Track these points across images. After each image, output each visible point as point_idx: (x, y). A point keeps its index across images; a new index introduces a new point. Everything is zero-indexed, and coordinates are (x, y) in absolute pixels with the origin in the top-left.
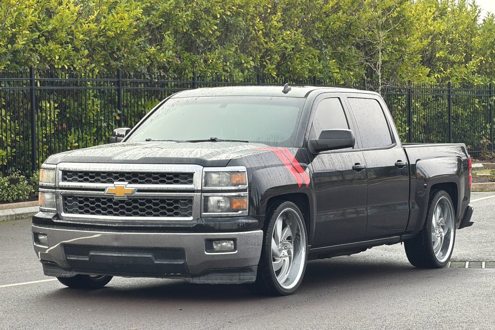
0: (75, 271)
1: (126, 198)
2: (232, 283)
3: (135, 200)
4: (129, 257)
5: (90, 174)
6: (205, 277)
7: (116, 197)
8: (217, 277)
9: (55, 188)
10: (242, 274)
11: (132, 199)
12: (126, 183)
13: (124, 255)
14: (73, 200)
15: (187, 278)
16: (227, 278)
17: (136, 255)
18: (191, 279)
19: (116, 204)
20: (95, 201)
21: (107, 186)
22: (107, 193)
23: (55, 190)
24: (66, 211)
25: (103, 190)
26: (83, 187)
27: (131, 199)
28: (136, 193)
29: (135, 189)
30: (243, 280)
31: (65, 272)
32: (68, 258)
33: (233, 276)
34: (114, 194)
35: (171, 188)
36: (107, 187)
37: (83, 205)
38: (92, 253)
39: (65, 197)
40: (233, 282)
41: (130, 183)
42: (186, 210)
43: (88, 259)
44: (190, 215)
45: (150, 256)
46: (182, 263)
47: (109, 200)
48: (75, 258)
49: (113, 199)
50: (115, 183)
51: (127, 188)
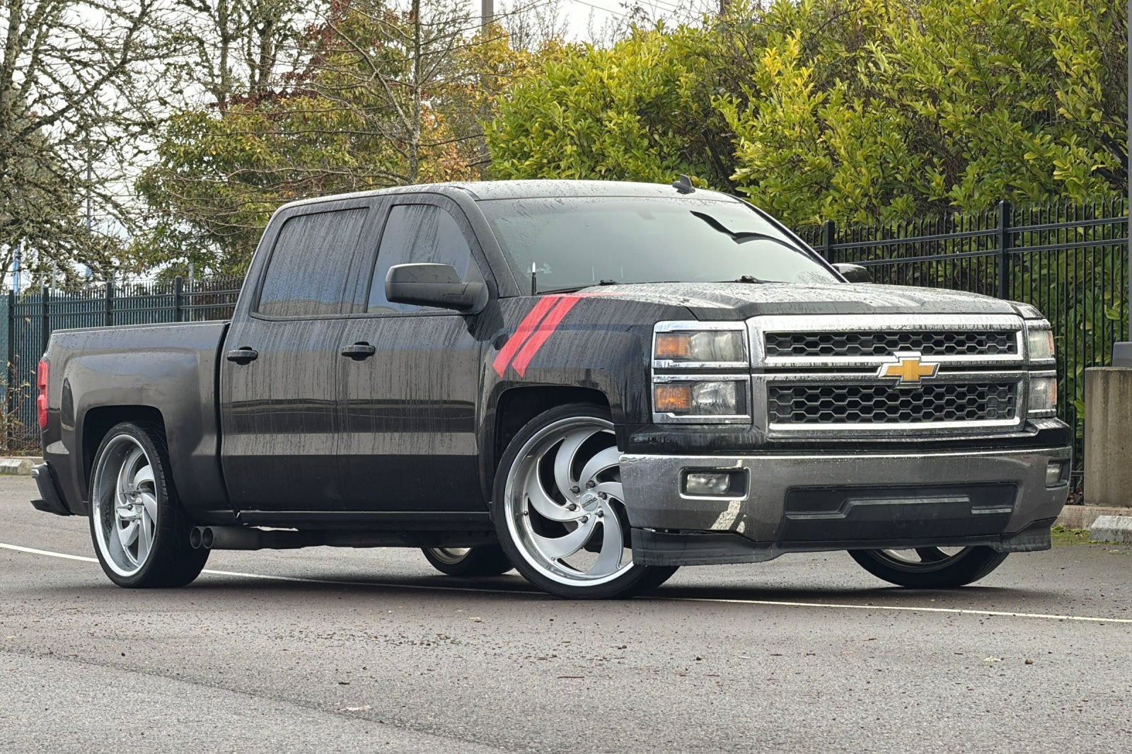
1: (918, 385)
3: (928, 389)
4: (935, 504)
5: (835, 338)
9: (748, 371)
11: (924, 386)
12: (918, 354)
13: (925, 501)
14: (793, 395)
17: (946, 500)
18: (1000, 543)
20: (847, 394)
21: (882, 361)
22: (884, 376)
25: (874, 369)
26: (830, 365)
27: (922, 386)
28: (939, 373)
29: (937, 365)
31: (750, 551)
34: (900, 376)
36: (882, 363)
37: (817, 403)
38: (856, 503)
39: (773, 389)
41: (922, 353)
42: (1005, 405)
43: (844, 516)
44: (1010, 415)
45: (966, 500)
46: (1009, 510)
47: (880, 390)
48: (809, 517)
49: (889, 387)
50: (896, 353)
51: (921, 364)
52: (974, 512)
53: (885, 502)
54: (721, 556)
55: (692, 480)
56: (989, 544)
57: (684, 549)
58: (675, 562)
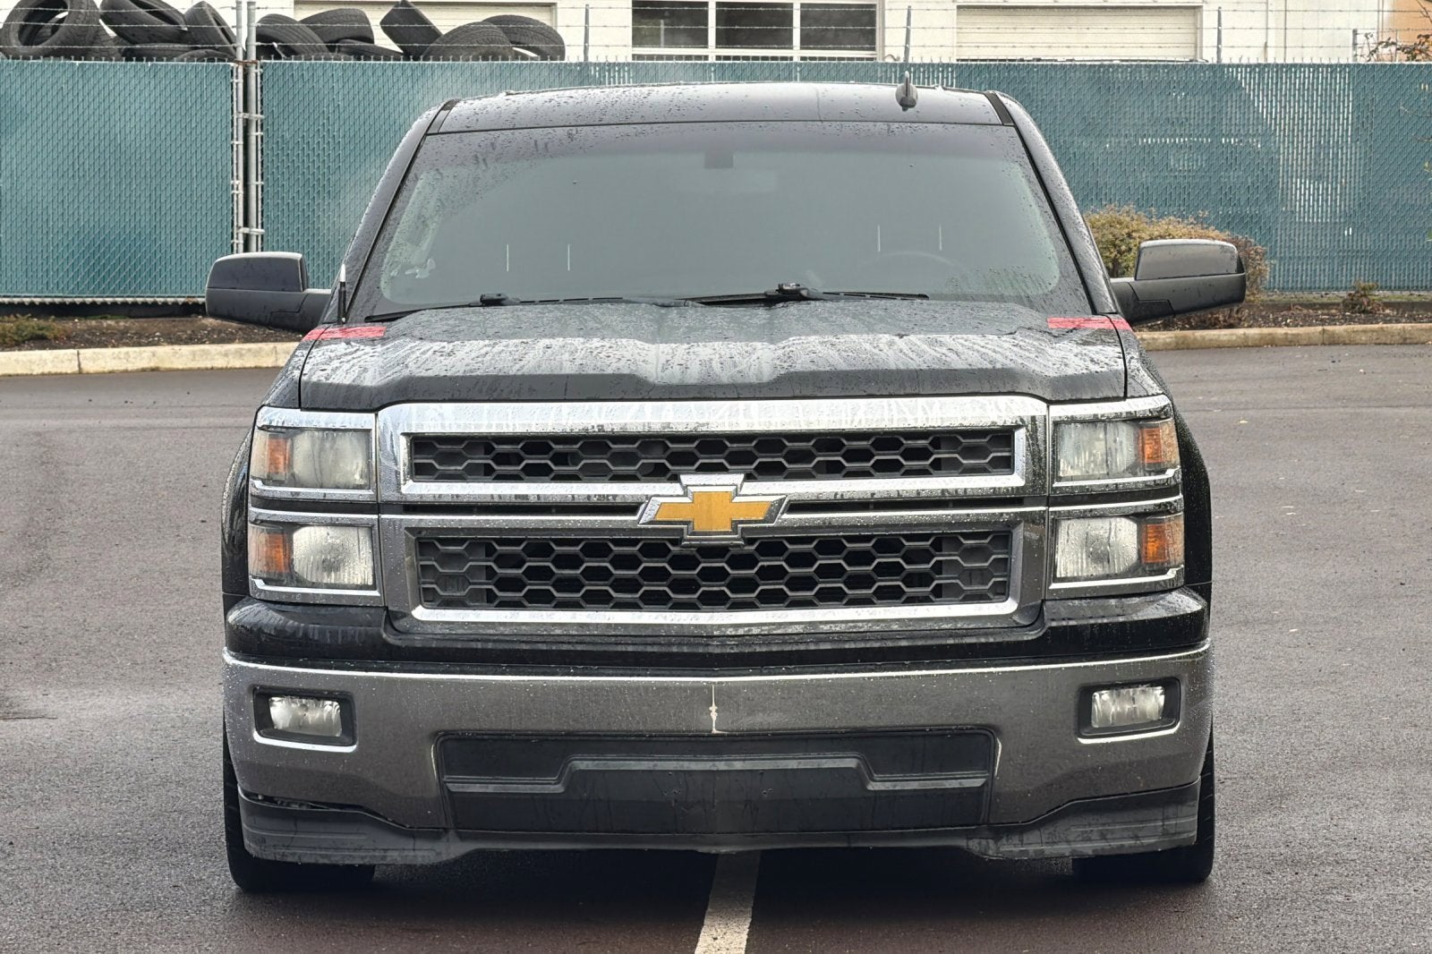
0: (462, 838)
1: (735, 539)
2: (1142, 850)
3: (772, 547)
4: (762, 772)
5: (558, 447)
6: (1045, 833)
7: (694, 534)
8: (1088, 829)
9: (375, 507)
10: (1170, 811)
11: (755, 540)
12: (738, 478)
13: (738, 765)
14: (466, 554)
15: (976, 841)
16: (1123, 830)
17: (792, 764)
18: (991, 841)
19: (679, 562)
20: (581, 555)
21: (650, 493)
22: (651, 522)
23: (375, 517)
24: (431, 598)
25: (631, 508)
26: (533, 500)
27: (750, 542)
28: (786, 516)
29: (781, 501)
30: (1175, 834)
31: (409, 843)
32: (454, 788)
33: (1142, 822)
34: (688, 523)
35: (931, 491)
36: (649, 498)
37: (521, 571)
38: (583, 764)
39: (425, 542)
40: (1142, 845)
41: (749, 477)
42: (983, 575)
43: (559, 789)
44: (1001, 592)
45: (851, 763)
46: (978, 783)
47: (655, 548)
48: (491, 789)
49: (675, 542)
50: (685, 479)
51: (737, 499)
52: (874, 786)
53: (645, 765)
54: (355, 850)
55: (280, 711)
56: (962, 843)
57: (296, 832)
58: (283, 855)
